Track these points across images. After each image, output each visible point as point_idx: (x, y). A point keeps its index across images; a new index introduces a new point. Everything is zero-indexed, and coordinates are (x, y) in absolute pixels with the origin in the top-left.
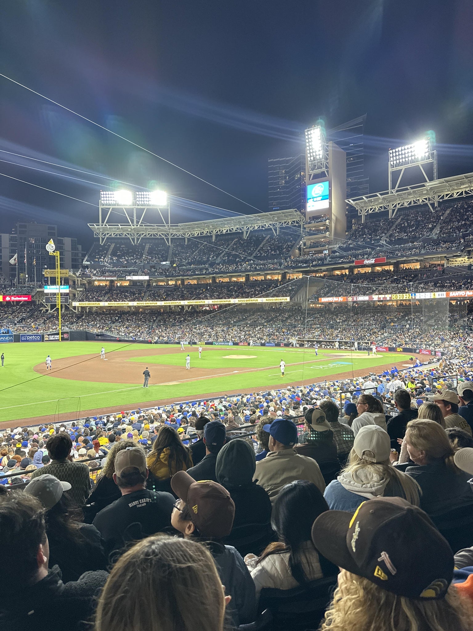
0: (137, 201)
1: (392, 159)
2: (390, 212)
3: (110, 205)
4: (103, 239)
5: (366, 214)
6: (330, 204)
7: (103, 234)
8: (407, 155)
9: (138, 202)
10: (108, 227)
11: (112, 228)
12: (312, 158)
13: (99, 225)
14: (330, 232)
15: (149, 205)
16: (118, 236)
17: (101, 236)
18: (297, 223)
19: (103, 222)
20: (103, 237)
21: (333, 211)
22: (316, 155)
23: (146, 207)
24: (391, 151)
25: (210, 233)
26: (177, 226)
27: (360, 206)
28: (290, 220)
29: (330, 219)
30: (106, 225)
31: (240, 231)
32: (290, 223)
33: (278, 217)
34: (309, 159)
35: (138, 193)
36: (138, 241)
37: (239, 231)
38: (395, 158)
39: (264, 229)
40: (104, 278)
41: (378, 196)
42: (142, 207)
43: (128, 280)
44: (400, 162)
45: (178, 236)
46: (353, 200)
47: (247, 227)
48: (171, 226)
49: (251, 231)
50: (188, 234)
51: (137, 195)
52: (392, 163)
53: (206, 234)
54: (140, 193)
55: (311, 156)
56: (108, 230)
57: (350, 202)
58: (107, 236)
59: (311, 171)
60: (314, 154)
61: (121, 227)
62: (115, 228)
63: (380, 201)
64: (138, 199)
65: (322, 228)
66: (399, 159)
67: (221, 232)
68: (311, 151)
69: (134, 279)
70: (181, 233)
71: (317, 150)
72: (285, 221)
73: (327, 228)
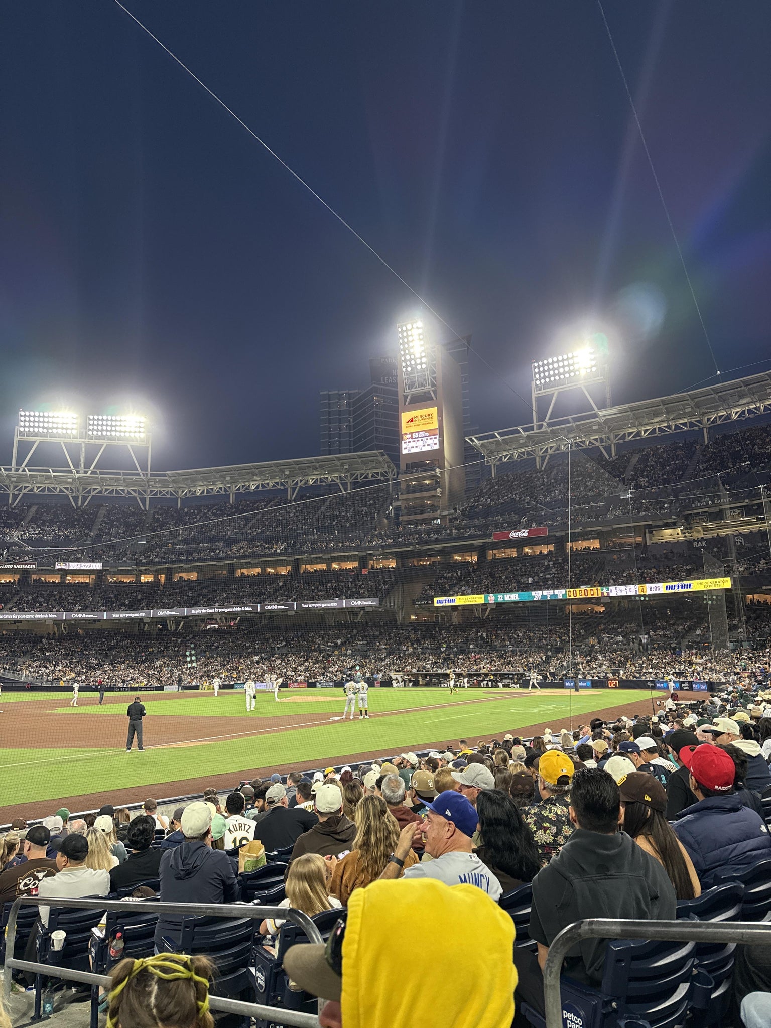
0: (90, 430)
1: (537, 376)
2: (538, 460)
3: (36, 435)
4: (15, 497)
5: (498, 463)
6: (441, 442)
7: (15, 487)
8: (561, 370)
9: (90, 433)
10: (29, 473)
11: (36, 477)
12: (409, 369)
13: (10, 470)
14: (443, 488)
15: (110, 438)
16: (46, 492)
17: (10, 492)
18: (383, 475)
19: (19, 464)
20: (17, 493)
21: (447, 454)
22: (416, 364)
23: (105, 442)
24: (536, 365)
25: (226, 491)
26: (165, 475)
27: (488, 450)
28: (369, 471)
29: (441, 467)
30: (24, 470)
31: (282, 488)
32: (370, 475)
33: (350, 465)
34: (404, 370)
35: (91, 417)
36: (83, 503)
37: (279, 487)
38: (542, 375)
39: (324, 484)
40: (10, 567)
41: (520, 432)
42: (97, 442)
43: (59, 570)
44: (550, 381)
45: (164, 495)
46: (479, 439)
47: (293, 481)
48: (151, 475)
49: (301, 487)
50: (183, 492)
51: (90, 419)
52: (538, 382)
53: (218, 492)
54: (96, 417)
55: (407, 366)
56: (27, 481)
57: (473, 441)
58: (24, 491)
59: (408, 391)
60: (413, 362)
61: (53, 474)
62: (43, 476)
63: (521, 441)
64: (91, 427)
65: (427, 482)
66: (549, 377)
67: (247, 489)
68: (408, 357)
69: (71, 568)
70: (170, 490)
71: (418, 356)
72: (363, 472)
73: (437, 483)
